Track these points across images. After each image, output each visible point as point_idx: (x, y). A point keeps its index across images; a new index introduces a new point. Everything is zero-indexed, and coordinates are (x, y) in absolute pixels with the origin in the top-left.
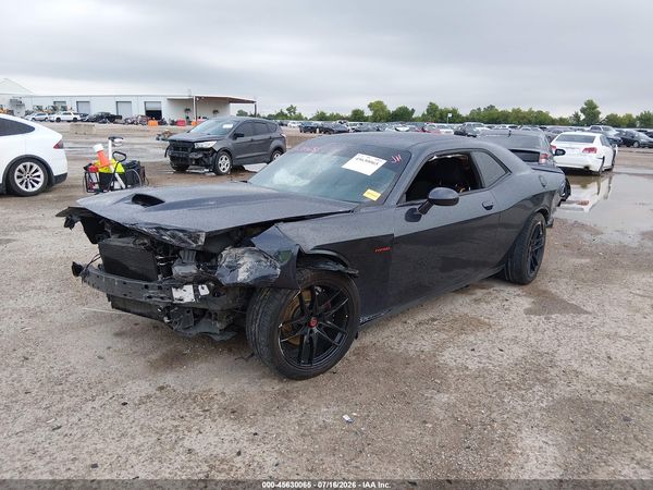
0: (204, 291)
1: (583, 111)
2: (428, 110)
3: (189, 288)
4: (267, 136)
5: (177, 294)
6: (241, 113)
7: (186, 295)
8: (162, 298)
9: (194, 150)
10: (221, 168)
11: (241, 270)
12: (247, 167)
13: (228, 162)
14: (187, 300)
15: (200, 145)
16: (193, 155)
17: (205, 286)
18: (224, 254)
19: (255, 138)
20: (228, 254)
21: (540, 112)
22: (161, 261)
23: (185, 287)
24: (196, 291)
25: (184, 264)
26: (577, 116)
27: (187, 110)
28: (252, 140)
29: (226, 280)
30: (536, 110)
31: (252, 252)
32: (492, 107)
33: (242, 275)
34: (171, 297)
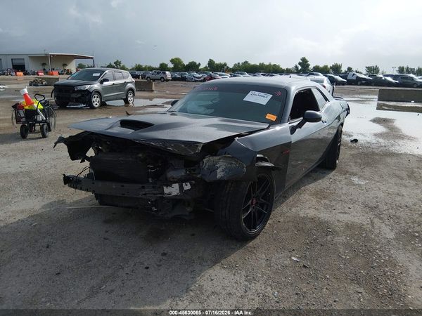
0: (187, 187)
1: (300, 64)
2: (209, 64)
3: (176, 186)
4: (122, 81)
5: (167, 190)
6: (80, 66)
7: (174, 190)
8: (154, 194)
9: (74, 92)
10: (94, 104)
11: (218, 171)
12: (107, 103)
13: (98, 99)
14: (174, 194)
15: (79, 88)
16: (74, 95)
17: (188, 184)
18: (205, 160)
19: (116, 82)
20: (208, 161)
21: (275, 65)
22: (151, 169)
23: (173, 185)
24: (181, 188)
25: (176, 169)
26: (296, 67)
27: (44, 64)
28: (114, 84)
29: (208, 179)
30: (272, 64)
31: (226, 158)
32: (246, 62)
33: (220, 174)
34: (163, 193)
